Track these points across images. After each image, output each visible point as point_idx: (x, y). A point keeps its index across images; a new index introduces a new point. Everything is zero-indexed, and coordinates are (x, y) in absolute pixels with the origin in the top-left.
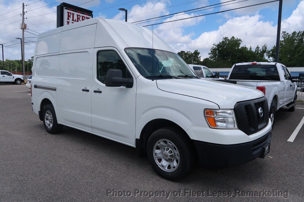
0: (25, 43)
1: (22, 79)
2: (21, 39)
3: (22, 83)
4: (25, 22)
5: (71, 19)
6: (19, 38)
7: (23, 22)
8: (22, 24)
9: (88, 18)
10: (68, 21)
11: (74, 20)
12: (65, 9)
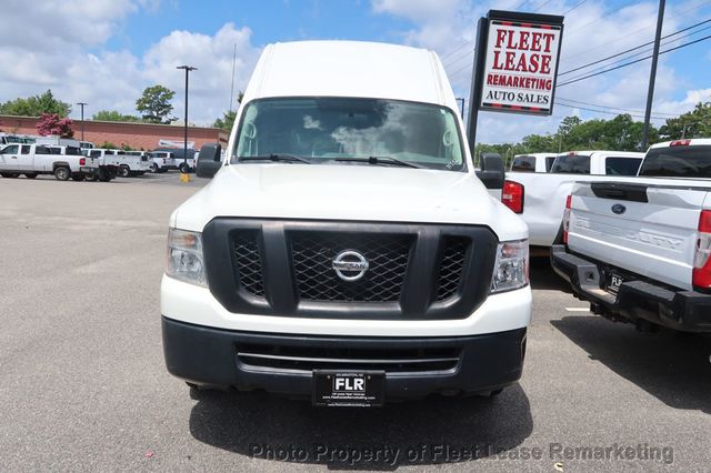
5: (505, 44)
10: (498, 49)
11: (513, 45)
12: (494, 23)
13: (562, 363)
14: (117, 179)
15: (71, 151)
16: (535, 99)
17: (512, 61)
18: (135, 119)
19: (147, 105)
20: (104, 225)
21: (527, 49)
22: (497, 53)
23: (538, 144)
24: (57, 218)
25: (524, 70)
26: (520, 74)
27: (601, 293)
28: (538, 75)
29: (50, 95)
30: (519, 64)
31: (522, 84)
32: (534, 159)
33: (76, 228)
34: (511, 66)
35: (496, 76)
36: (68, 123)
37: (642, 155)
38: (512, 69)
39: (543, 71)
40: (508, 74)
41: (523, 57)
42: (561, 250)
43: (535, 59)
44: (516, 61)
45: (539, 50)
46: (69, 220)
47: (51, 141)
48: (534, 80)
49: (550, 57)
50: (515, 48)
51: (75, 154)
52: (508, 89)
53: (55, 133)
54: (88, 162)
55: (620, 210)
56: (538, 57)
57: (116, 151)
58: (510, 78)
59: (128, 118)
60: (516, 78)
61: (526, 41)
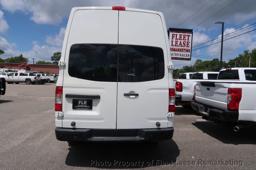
5: (175, 38)
11: (177, 39)
12: (171, 32)
13: (195, 134)
14: (46, 84)
15: (31, 75)
16: (185, 55)
17: (177, 44)
18: (50, 63)
19: (55, 59)
20: (47, 98)
21: (182, 40)
22: (172, 41)
23: (188, 69)
24: (31, 97)
25: (181, 46)
26: (180, 48)
27: (205, 113)
28: (186, 48)
29: (22, 56)
30: (180, 44)
31: (181, 51)
32: (186, 74)
33: (39, 99)
34: (177, 45)
35: (172, 48)
36: (29, 65)
37: (218, 73)
38: (177, 46)
39: (187, 47)
40: (176, 48)
41: (181, 42)
42: (194, 101)
43: (184, 43)
44: (179, 43)
45: (186, 40)
46: (35, 97)
47: (23, 71)
48: (184, 49)
49: (189, 42)
50: (178, 39)
51: (33, 75)
52: (177, 52)
53: (24, 69)
54: (37, 78)
55: (208, 89)
56: (185, 42)
57: (45, 74)
58: (177, 49)
59: (48, 63)
60: (179, 49)
61: (181, 37)
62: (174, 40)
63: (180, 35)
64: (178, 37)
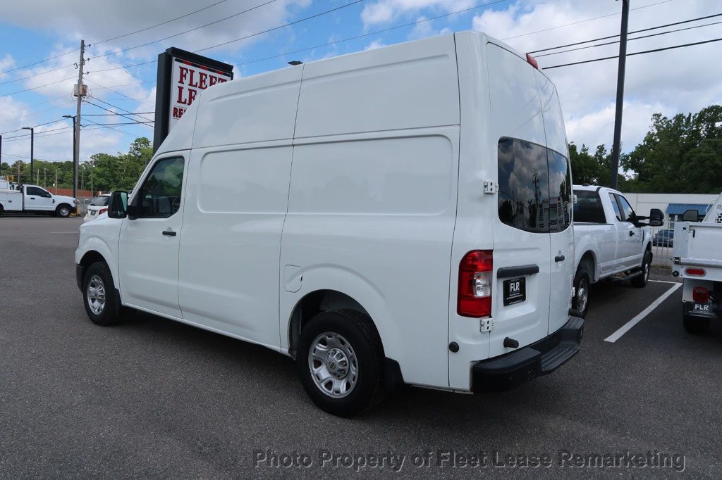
0: (81, 128)
1: (73, 205)
2: (74, 118)
3: (72, 214)
4: (85, 82)
5: (187, 81)
6: (70, 117)
7: (80, 81)
8: (79, 85)
9: (223, 81)
10: (181, 85)
11: (194, 84)
12: (176, 60)
22: (181, 89)
50: (196, 86)
61: (204, 81)
62: (186, 86)
63: (201, 74)
64: (196, 79)
